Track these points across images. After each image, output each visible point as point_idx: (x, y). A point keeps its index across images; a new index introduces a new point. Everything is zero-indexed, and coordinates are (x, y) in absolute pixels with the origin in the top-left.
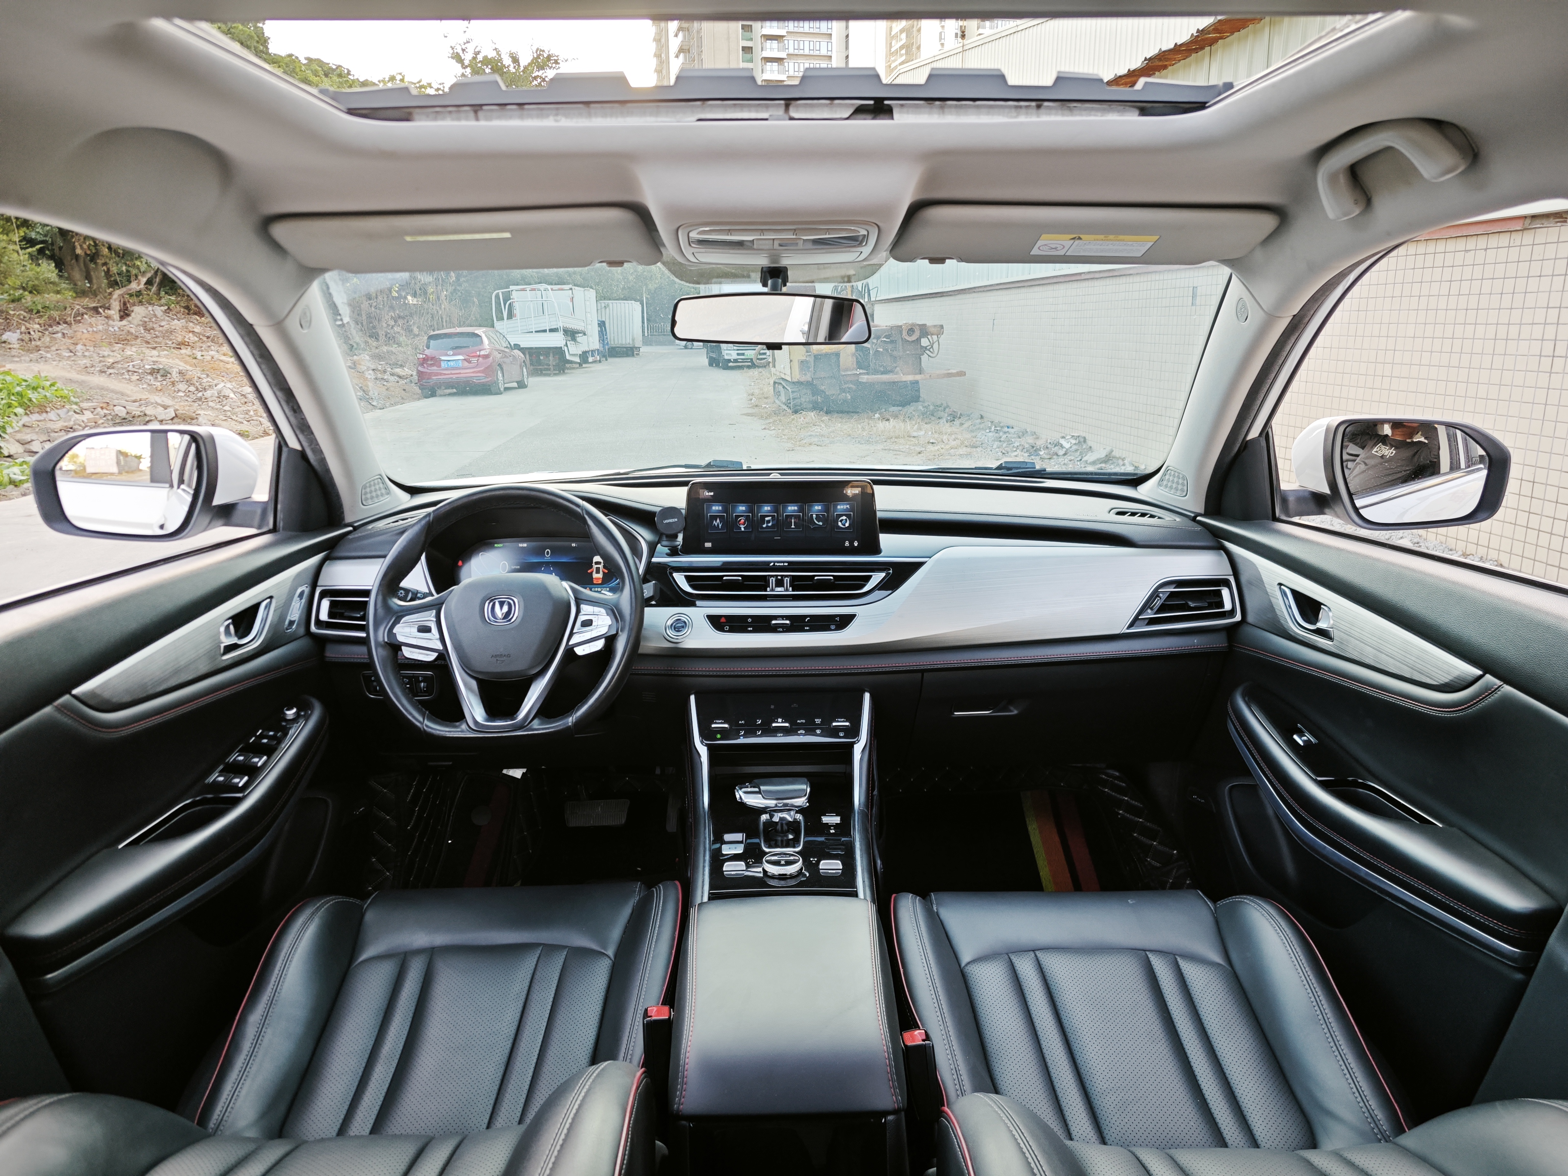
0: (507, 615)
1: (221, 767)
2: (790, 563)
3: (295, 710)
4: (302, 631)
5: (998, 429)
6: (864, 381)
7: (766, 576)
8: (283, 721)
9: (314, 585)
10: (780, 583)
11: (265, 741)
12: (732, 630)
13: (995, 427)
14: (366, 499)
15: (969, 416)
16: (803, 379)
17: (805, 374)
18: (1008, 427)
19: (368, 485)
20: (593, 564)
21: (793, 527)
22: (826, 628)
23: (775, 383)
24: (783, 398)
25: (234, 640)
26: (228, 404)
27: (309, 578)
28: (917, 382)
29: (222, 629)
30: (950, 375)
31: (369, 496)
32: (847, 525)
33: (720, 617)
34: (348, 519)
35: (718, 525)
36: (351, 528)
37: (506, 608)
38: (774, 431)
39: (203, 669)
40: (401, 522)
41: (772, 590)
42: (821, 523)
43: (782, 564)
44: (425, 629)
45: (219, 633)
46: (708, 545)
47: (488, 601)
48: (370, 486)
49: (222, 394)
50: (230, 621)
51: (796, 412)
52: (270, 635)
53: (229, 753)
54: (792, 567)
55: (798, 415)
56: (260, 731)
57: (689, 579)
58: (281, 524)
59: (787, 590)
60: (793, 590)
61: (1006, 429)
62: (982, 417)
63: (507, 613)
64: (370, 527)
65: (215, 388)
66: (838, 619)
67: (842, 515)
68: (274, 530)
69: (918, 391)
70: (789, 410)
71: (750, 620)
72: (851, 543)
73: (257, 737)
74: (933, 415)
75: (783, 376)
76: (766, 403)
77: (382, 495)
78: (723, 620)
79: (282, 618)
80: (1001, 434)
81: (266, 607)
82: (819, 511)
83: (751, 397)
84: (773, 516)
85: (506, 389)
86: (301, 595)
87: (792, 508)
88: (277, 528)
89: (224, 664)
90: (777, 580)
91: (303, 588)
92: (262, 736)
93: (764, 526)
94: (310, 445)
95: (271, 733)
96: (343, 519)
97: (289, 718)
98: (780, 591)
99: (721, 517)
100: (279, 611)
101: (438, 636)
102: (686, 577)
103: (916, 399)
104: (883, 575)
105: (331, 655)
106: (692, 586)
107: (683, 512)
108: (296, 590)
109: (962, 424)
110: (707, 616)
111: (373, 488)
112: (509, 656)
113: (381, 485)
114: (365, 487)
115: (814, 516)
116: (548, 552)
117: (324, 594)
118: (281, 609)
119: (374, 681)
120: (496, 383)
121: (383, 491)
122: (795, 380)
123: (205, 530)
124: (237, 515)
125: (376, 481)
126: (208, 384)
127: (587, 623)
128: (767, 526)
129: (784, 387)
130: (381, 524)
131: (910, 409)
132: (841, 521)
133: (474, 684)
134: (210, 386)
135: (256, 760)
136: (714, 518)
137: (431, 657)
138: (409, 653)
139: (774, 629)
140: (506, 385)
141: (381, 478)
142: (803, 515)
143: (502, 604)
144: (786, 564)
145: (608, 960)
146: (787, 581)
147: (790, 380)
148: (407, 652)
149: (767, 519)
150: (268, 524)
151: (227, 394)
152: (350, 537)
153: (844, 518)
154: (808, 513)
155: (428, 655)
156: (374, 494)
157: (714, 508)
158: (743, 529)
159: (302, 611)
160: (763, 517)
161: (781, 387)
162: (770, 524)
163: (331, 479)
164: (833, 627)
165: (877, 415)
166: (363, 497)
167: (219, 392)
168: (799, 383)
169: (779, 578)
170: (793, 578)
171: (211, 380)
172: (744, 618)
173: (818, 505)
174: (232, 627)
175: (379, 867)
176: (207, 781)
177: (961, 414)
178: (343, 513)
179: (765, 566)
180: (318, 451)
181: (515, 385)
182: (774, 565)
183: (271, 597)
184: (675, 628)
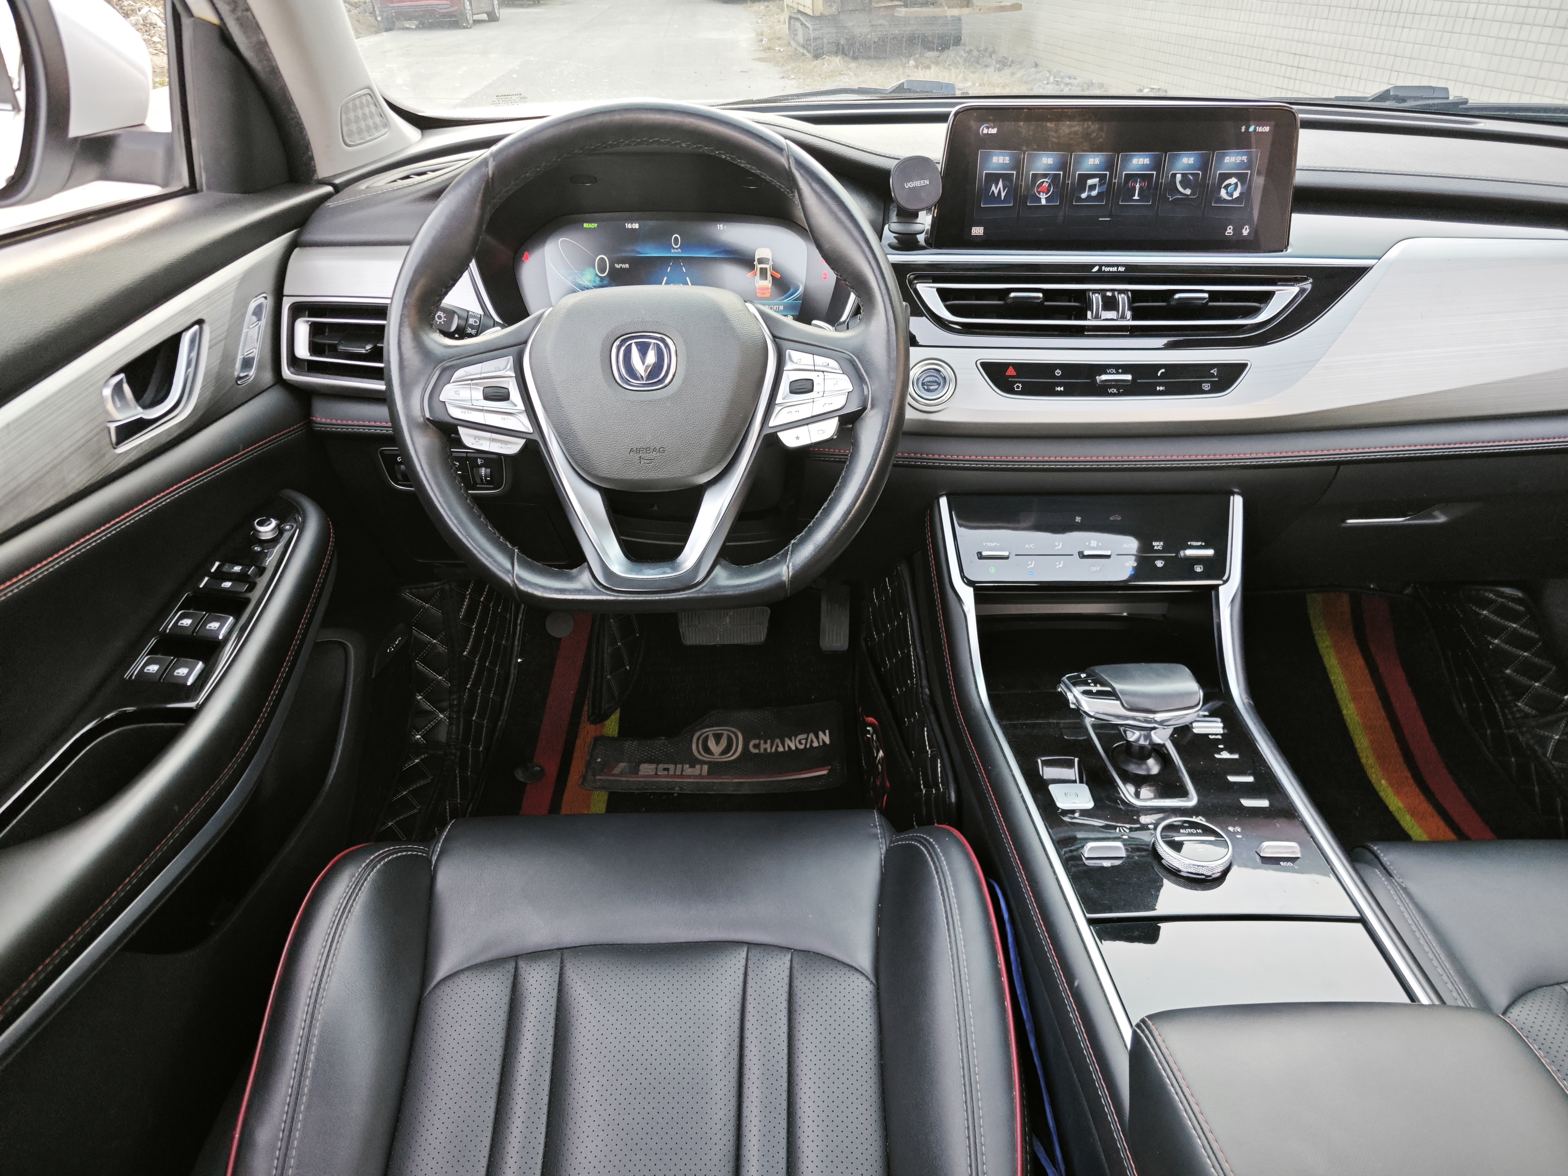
0: (655, 371)
1: (153, 641)
2: (1129, 267)
3: (274, 523)
4: (268, 377)
5: (1058, 79)
6: (902, 15)
7: (1084, 291)
8: (254, 544)
9: (279, 294)
10: (1110, 304)
11: (227, 584)
12: (1030, 390)
13: (1055, 77)
14: (351, 134)
15: (1021, 63)
16: (826, 13)
17: (831, 6)
18: (1070, 78)
19: (350, 105)
20: (756, 263)
21: (1136, 197)
22: (1193, 389)
23: (790, 18)
24: (800, 38)
25: (137, 413)
26: (157, 34)
27: (267, 281)
28: (959, 19)
29: (107, 392)
30: (1003, 9)
31: (354, 127)
32: (1236, 194)
33: (1004, 366)
34: (322, 172)
35: (999, 192)
36: (329, 189)
37: (651, 357)
38: (794, 81)
39: (78, 481)
40: (417, 179)
41: (1097, 317)
42: (1188, 192)
43: (1115, 269)
44: (497, 395)
45: (102, 400)
46: (978, 231)
47: (617, 343)
48: (355, 109)
49: (149, 21)
50: (122, 376)
51: (817, 57)
52: (208, 395)
53: (163, 613)
54: (1133, 274)
55: (819, 61)
56: (217, 564)
57: (944, 295)
58: (202, 177)
59: (1123, 317)
60: (1134, 318)
61: (1067, 80)
62: (1036, 65)
63: (655, 365)
64: (363, 185)
65: (139, 13)
66: (1214, 371)
67: (1229, 176)
68: (192, 188)
69: (961, 30)
70: (808, 55)
71: (1058, 373)
72: (1238, 230)
73: (213, 576)
74: (978, 63)
75: (801, 9)
76: (780, 46)
77: (376, 127)
78: (1011, 372)
79: (227, 358)
80: (1062, 86)
81: (192, 341)
82: (1191, 167)
83: (761, 37)
84: (1102, 177)
85: (476, 22)
86: (258, 312)
87: (1139, 161)
88: (198, 187)
89: (123, 463)
90: (1104, 298)
91: (260, 300)
92: (221, 575)
93: (1084, 196)
94: (234, 11)
95: (237, 569)
96: (314, 171)
97: (264, 537)
98: (1109, 317)
99: (1006, 178)
100: (219, 349)
101: (521, 406)
102: (939, 291)
103: (957, 41)
104: (1295, 290)
105: (324, 420)
106: (952, 310)
107: (939, 167)
108: (247, 305)
109: (1013, 74)
110: (983, 364)
111: (360, 113)
112: (662, 450)
113: (373, 108)
114: (345, 109)
115: (1179, 177)
116: (676, 238)
117: (298, 310)
118: (223, 343)
119: (401, 463)
120: (463, 14)
121: (378, 120)
122: (818, 14)
123: (64, 187)
124: (121, 157)
125: (364, 99)
126: (130, 8)
127: (803, 387)
128: (1089, 197)
129: (802, 24)
130: (381, 181)
131: (951, 53)
132: (1226, 187)
133: (596, 499)
134: (132, 10)
135: (214, 625)
136: (993, 178)
137: (513, 447)
138: (472, 440)
139: (1102, 391)
140: (476, 17)
141: (372, 95)
142: (1158, 175)
143: (643, 349)
144: (1122, 269)
145: (862, 979)
146: (1122, 299)
147: (810, 12)
148: (469, 437)
149: (1090, 182)
150: (180, 177)
151: (153, 21)
152: (330, 204)
153: (1233, 180)
154: (1169, 170)
155: (506, 443)
156: (363, 125)
157: (995, 159)
158: (1043, 202)
159: (263, 343)
160: (1084, 178)
161: (798, 24)
162: (1094, 193)
163: (284, 89)
164: (1206, 387)
165: (912, 62)
166: (345, 129)
167: (145, 18)
168: (820, 18)
169: (1109, 294)
170: (1136, 296)
171: (132, 3)
172: (1047, 369)
173: (1189, 156)
174: (126, 388)
175: (428, 706)
176: (126, 676)
177: (1012, 62)
178: (312, 158)
179: (1082, 273)
180: (251, 26)
181: (484, 17)
182: (1100, 270)
183: (200, 322)
184: (923, 384)
